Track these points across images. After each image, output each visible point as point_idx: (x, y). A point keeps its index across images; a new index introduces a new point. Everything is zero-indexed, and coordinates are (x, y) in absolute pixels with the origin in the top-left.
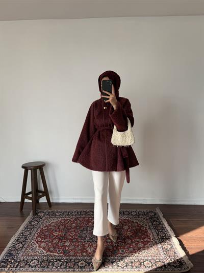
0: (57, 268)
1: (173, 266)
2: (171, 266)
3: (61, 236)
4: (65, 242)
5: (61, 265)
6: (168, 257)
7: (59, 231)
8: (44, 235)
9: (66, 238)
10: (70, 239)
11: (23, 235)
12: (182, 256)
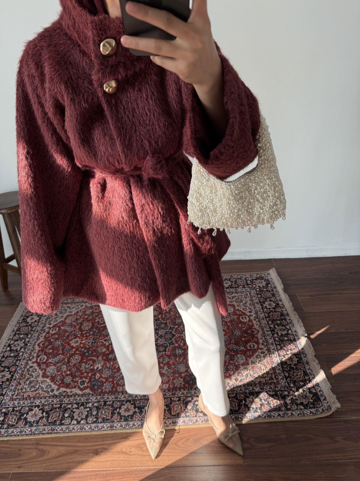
0: (78, 423)
1: (302, 404)
2: (297, 405)
3: (85, 348)
4: (94, 361)
5: (87, 416)
6: (292, 385)
7: (82, 335)
8: (52, 348)
9: (95, 351)
10: (104, 354)
11: (11, 350)
12: (318, 382)
